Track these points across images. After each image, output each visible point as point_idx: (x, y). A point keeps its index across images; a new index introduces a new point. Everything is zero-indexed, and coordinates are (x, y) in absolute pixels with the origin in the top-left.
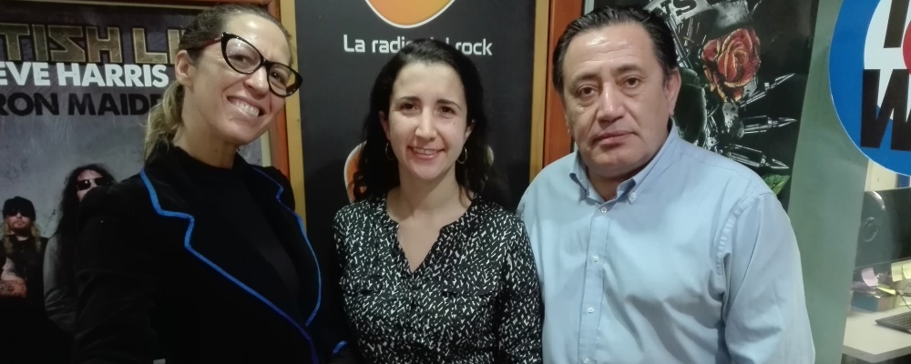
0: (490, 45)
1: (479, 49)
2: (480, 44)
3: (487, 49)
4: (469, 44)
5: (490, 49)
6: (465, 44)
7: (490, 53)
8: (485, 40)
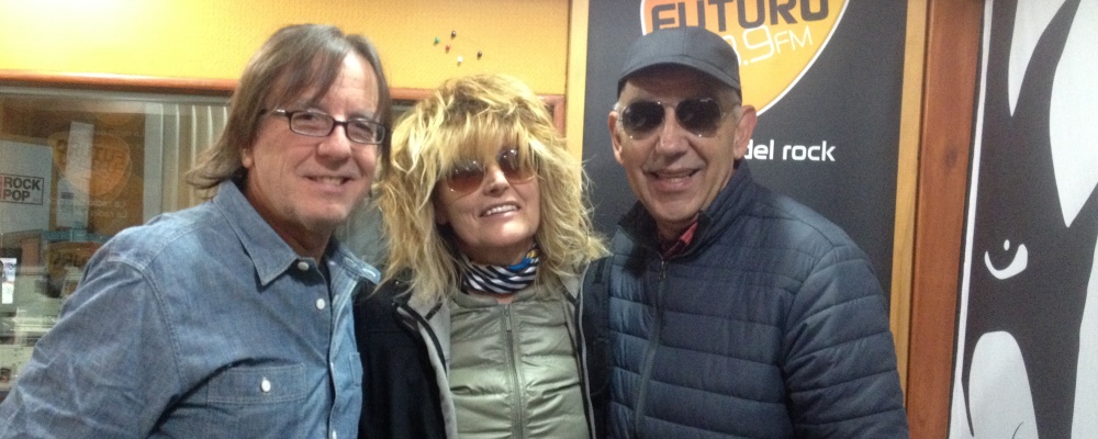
0: (832, 148)
1: (815, 153)
2: (818, 148)
3: (828, 153)
4: (803, 148)
5: (832, 153)
6: (796, 148)
7: (832, 159)
8: (824, 143)
